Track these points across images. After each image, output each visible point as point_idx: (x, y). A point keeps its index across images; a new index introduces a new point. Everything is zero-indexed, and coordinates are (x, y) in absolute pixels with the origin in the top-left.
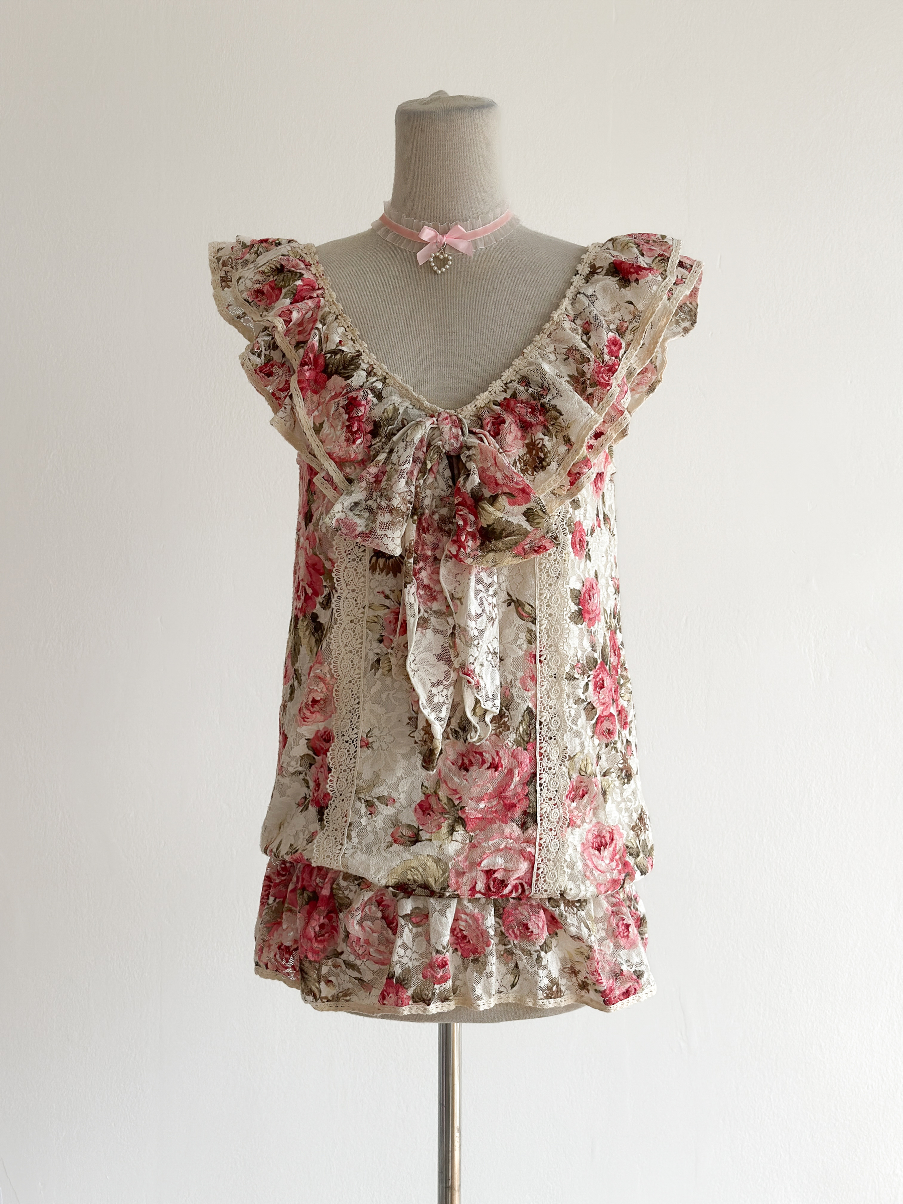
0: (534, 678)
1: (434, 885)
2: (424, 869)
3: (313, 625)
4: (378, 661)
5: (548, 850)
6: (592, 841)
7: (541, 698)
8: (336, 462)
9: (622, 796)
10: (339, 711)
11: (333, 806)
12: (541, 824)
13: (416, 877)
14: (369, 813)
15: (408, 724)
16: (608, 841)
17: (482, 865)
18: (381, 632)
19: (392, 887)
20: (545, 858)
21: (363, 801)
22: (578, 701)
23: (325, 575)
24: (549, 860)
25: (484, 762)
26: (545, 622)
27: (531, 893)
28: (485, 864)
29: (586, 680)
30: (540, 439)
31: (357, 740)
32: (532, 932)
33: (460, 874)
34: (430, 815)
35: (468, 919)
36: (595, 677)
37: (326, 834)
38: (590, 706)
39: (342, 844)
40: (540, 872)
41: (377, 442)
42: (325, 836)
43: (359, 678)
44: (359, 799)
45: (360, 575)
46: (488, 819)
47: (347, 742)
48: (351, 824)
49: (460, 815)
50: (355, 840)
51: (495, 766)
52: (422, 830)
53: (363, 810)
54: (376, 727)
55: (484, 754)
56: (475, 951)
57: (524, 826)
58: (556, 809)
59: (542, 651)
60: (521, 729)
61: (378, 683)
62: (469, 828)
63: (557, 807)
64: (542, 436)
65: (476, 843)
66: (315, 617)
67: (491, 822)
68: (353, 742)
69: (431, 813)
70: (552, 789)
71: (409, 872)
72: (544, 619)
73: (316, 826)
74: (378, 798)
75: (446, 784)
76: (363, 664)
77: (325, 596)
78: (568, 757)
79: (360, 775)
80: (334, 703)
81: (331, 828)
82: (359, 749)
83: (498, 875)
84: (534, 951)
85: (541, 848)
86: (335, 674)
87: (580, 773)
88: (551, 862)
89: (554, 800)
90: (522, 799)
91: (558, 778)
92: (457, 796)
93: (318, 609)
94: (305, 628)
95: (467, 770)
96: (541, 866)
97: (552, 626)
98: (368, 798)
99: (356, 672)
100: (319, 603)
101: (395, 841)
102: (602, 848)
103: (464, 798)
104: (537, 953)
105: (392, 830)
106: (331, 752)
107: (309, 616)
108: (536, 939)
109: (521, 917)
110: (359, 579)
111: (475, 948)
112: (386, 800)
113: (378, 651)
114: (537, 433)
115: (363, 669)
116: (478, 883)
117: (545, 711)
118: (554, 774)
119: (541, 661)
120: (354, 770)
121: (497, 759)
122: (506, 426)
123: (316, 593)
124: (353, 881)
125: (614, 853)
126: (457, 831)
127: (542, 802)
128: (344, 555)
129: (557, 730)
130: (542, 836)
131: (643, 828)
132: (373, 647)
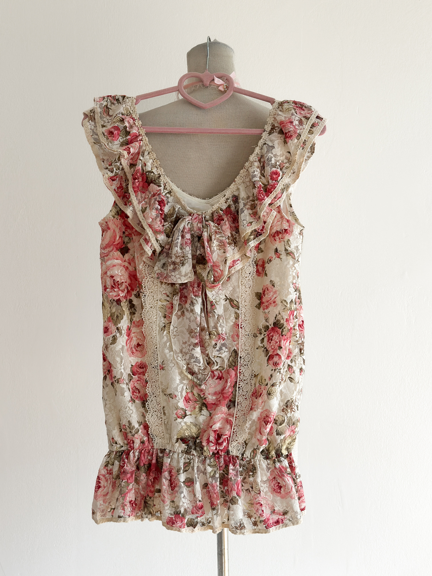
0: (238, 336)
7: (241, 345)
12: (237, 407)
17: (213, 427)
18: (165, 313)
22: (259, 347)
25: (214, 376)
26: (243, 309)
29: (263, 337)
36: (268, 335)
38: (265, 350)
46: (216, 404)
49: (204, 402)
51: (220, 378)
52: (187, 410)
55: (215, 372)
57: (229, 407)
59: (242, 322)
60: (231, 359)
61: (165, 337)
62: (209, 408)
68: (156, 367)
69: (190, 401)
70: (244, 391)
75: (197, 387)
76: (158, 328)
78: (254, 375)
85: (236, 419)
87: (259, 383)
89: (245, 396)
90: (230, 395)
91: (248, 386)
92: (202, 393)
97: (247, 311)
103: (206, 394)
110: (155, 286)
115: (157, 331)
116: (211, 436)
117: (243, 352)
118: (247, 383)
119: (241, 328)
126: (203, 410)
127: (239, 396)
128: (147, 275)
129: (249, 361)
130: (237, 413)
131: (289, 410)
132: (162, 320)
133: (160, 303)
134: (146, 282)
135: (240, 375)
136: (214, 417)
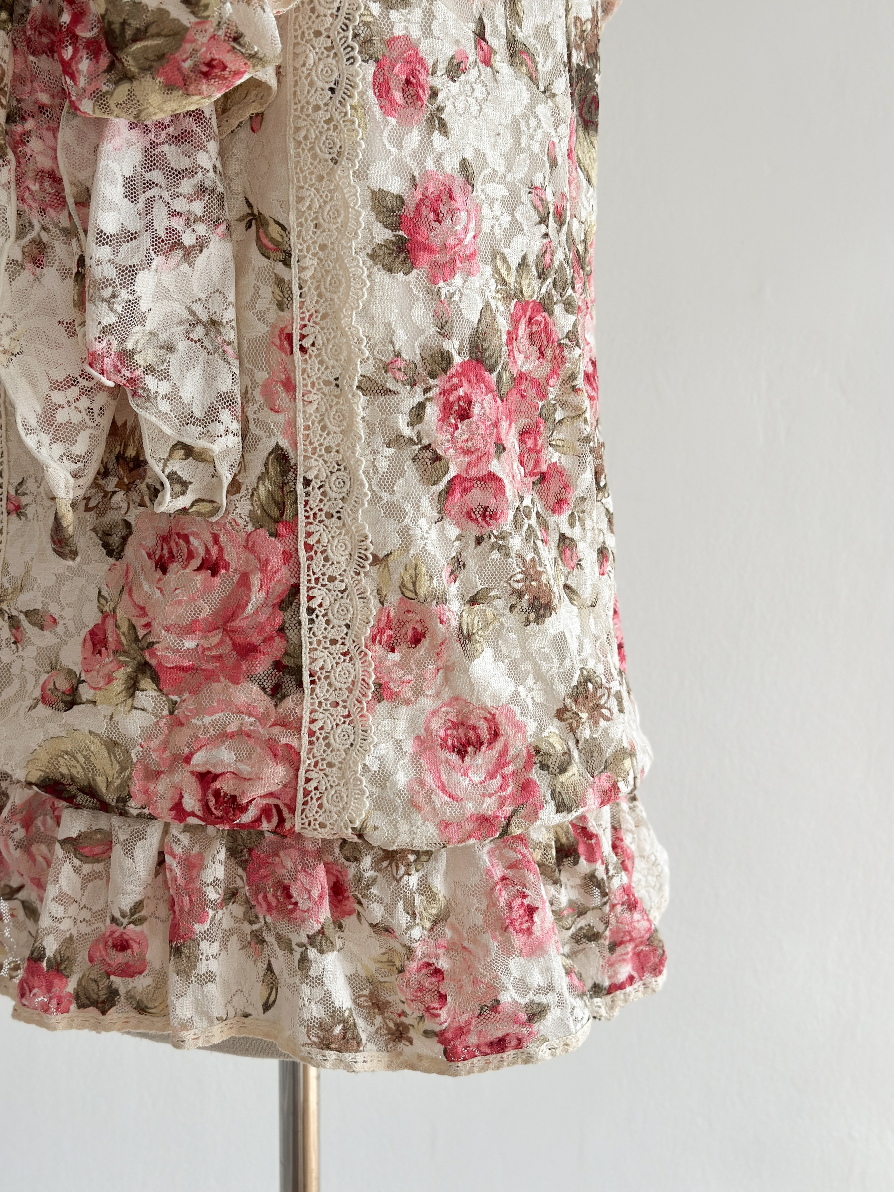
0: (289, 386)
1: (105, 790)
2: (88, 759)
5: (328, 745)
6: (443, 734)
7: (307, 428)
9: (523, 648)
12: (313, 690)
13: (74, 771)
14: (13, 640)
16: (485, 735)
17: (193, 762)
19: (36, 785)
20: (323, 760)
21: (6, 616)
22: (396, 441)
24: (330, 765)
25: (191, 556)
26: (310, 262)
27: (296, 826)
28: (199, 760)
29: (419, 398)
31: (2, 500)
32: (296, 904)
33: (153, 775)
34: (101, 654)
35: (174, 864)
36: (444, 393)
38: (428, 454)
40: (311, 786)
44: (2, 612)
46: (204, 670)
49: (147, 658)
51: (212, 566)
52: (84, 681)
53: (5, 633)
55: (191, 539)
56: (176, 931)
57: (276, 693)
58: (346, 664)
59: (305, 326)
60: (262, 491)
62: (166, 685)
63: (351, 659)
65: (181, 716)
67: (210, 676)
69: (103, 649)
70: (335, 622)
71: (62, 761)
72: (310, 256)
75: (132, 596)
78: (371, 557)
79: (6, 567)
82: (5, 516)
83: (225, 786)
84: (299, 945)
85: (314, 738)
87: (403, 593)
88: (334, 769)
89: (343, 644)
90: (271, 638)
91: (351, 600)
95: (164, 570)
96: (313, 775)
97: (327, 272)
98: (13, 613)
101: (44, 699)
102: (470, 749)
103: (156, 626)
104: (301, 949)
105: (46, 676)
108: (303, 921)
109: (281, 871)
111: (176, 925)
112: (39, 619)
116: (186, 796)
117: (315, 457)
118: (342, 592)
119: (303, 349)
121: (214, 550)
125: (501, 762)
126: (143, 690)
127: (315, 645)
129: (343, 499)
130: (316, 716)
131: (584, 716)
135: (310, 558)
136: (194, 721)
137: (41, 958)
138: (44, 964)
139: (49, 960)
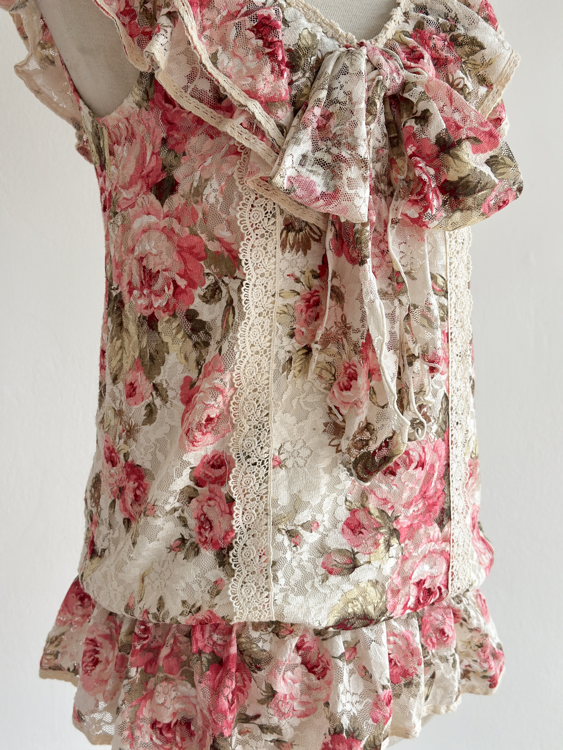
0: (447, 360)
1: (373, 612)
2: (364, 598)
3: (190, 325)
4: (290, 360)
5: (458, 545)
6: (471, 525)
7: (452, 380)
8: (261, 103)
10: (239, 428)
11: (241, 544)
12: (453, 518)
13: (356, 609)
14: (293, 545)
15: (325, 431)
16: (476, 521)
17: (413, 577)
18: (292, 324)
19: (332, 627)
20: (456, 554)
21: (284, 532)
23: (208, 259)
25: (411, 461)
26: (454, 295)
27: (447, 594)
28: (416, 575)
30: (460, 78)
31: (268, 461)
32: (448, 636)
33: (396, 593)
34: (362, 533)
35: (397, 640)
37: (241, 580)
39: (267, 590)
41: (299, 78)
42: (240, 584)
43: (268, 384)
44: (279, 530)
45: (270, 255)
46: (415, 524)
47: (255, 464)
48: (274, 563)
49: (395, 527)
50: (282, 581)
51: (421, 464)
52: (357, 553)
53: (287, 542)
54: (288, 441)
55: (411, 452)
56: (405, 673)
57: (441, 524)
59: (452, 328)
60: (441, 418)
61: (290, 387)
62: (401, 539)
63: (460, 496)
64: (461, 75)
65: (407, 555)
66: (191, 316)
67: (418, 527)
68: (263, 464)
69: (363, 530)
71: (350, 605)
72: (453, 292)
73: (217, 573)
74: (302, 526)
75: (375, 494)
76: (274, 366)
77: (209, 286)
78: (467, 441)
79: (275, 502)
80: (232, 419)
81: (245, 572)
82: (271, 471)
83: (427, 585)
84: (451, 656)
85: (454, 544)
86: (236, 382)
87: (471, 457)
88: (460, 556)
89: (459, 489)
90: (440, 496)
92: (389, 506)
93: (198, 305)
94: (174, 331)
95: (394, 474)
96: (454, 563)
97: (458, 299)
98: (290, 528)
99: (265, 377)
100: (200, 296)
101: (331, 573)
102: (474, 529)
103: (397, 507)
104: (453, 657)
105: (321, 560)
106: (232, 480)
107: (181, 313)
108: (451, 643)
109: (437, 623)
110: (269, 259)
111: (405, 670)
112: (309, 526)
113: (289, 348)
114: (455, 72)
115: (272, 372)
116: (410, 597)
117: (454, 394)
118: (458, 462)
119: (451, 340)
120: (266, 497)
121: (423, 456)
122: (426, 61)
123: (192, 284)
124: (266, 629)
126: (392, 546)
127: (453, 494)
128: (251, 230)
129: (462, 413)
132: (284, 344)
133: (280, 302)
134: (248, 250)
135: (452, 448)
136: (414, 554)
137: (341, 731)
138: (344, 734)
139: (346, 731)
